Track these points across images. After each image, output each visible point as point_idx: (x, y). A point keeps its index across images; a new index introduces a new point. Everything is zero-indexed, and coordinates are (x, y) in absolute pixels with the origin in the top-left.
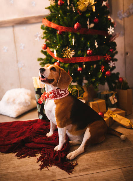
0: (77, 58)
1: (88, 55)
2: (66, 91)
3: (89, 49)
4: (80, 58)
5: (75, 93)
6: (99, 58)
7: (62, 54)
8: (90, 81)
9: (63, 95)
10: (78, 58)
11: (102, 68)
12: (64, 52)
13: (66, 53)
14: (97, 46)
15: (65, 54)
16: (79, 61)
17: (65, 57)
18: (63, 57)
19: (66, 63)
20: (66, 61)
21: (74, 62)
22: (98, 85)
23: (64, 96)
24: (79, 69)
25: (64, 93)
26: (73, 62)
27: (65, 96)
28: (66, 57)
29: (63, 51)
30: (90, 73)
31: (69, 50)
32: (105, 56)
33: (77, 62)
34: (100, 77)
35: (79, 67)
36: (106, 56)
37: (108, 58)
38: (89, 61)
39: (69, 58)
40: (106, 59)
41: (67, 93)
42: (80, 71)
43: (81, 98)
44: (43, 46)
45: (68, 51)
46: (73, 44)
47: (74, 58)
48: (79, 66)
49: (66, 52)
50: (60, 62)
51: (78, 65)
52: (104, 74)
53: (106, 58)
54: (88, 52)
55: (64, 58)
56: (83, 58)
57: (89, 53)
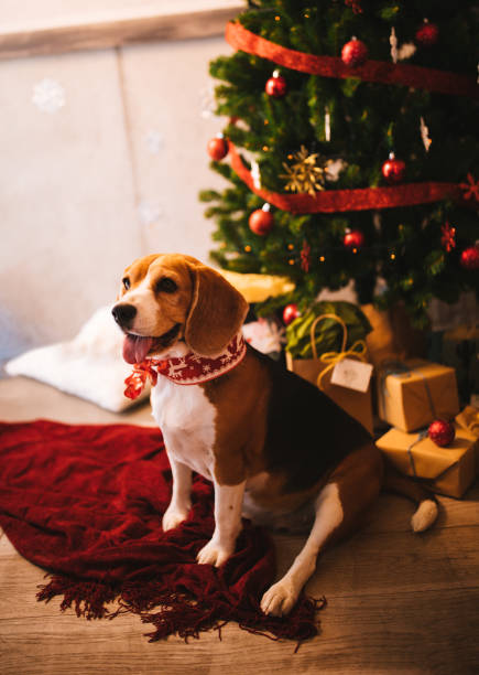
0: (342, 193)
1: (386, 182)
2: (235, 344)
3: (391, 156)
4: (356, 192)
5: (332, 334)
6: (435, 191)
7: (281, 176)
8: (396, 286)
9: (225, 365)
10: (348, 191)
11: (448, 234)
12: (289, 171)
13: (299, 173)
14: (427, 142)
15: (293, 176)
16: (349, 206)
17: (293, 188)
18: (287, 188)
19: (298, 215)
20: (297, 204)
21: (331, 210)
22: (424, 304)
23: (229, 367)
24: (349, 238)
25: (229, 355)
26: (326, 211)
27: (234, 363)
28: (299, 188)
29: (285, 165)
30: (393, 257)
31: (311, 160)
32: (463, 186)
33: (343, 209)
34: (434, 272)
35: (348, 231)
36: (467, 182)
37: (473, 193)
38: (391, 205)
39: (312, 192)
40: (467, 196)
41: (239, 354)
42: (352, 244)
43: (354, 353)
44: (213, 145)
45: (307, 165)
46: (328, 138)
47: (331, 193)
48: (349, 227)
49: (296, 167)
50: (273, 209)
51: (345, 223)
52: (453, 258)
53: (465, 191)
54: (387, 167)
55: (290, 191)
56: (367, 195)
57: (391, 172)
